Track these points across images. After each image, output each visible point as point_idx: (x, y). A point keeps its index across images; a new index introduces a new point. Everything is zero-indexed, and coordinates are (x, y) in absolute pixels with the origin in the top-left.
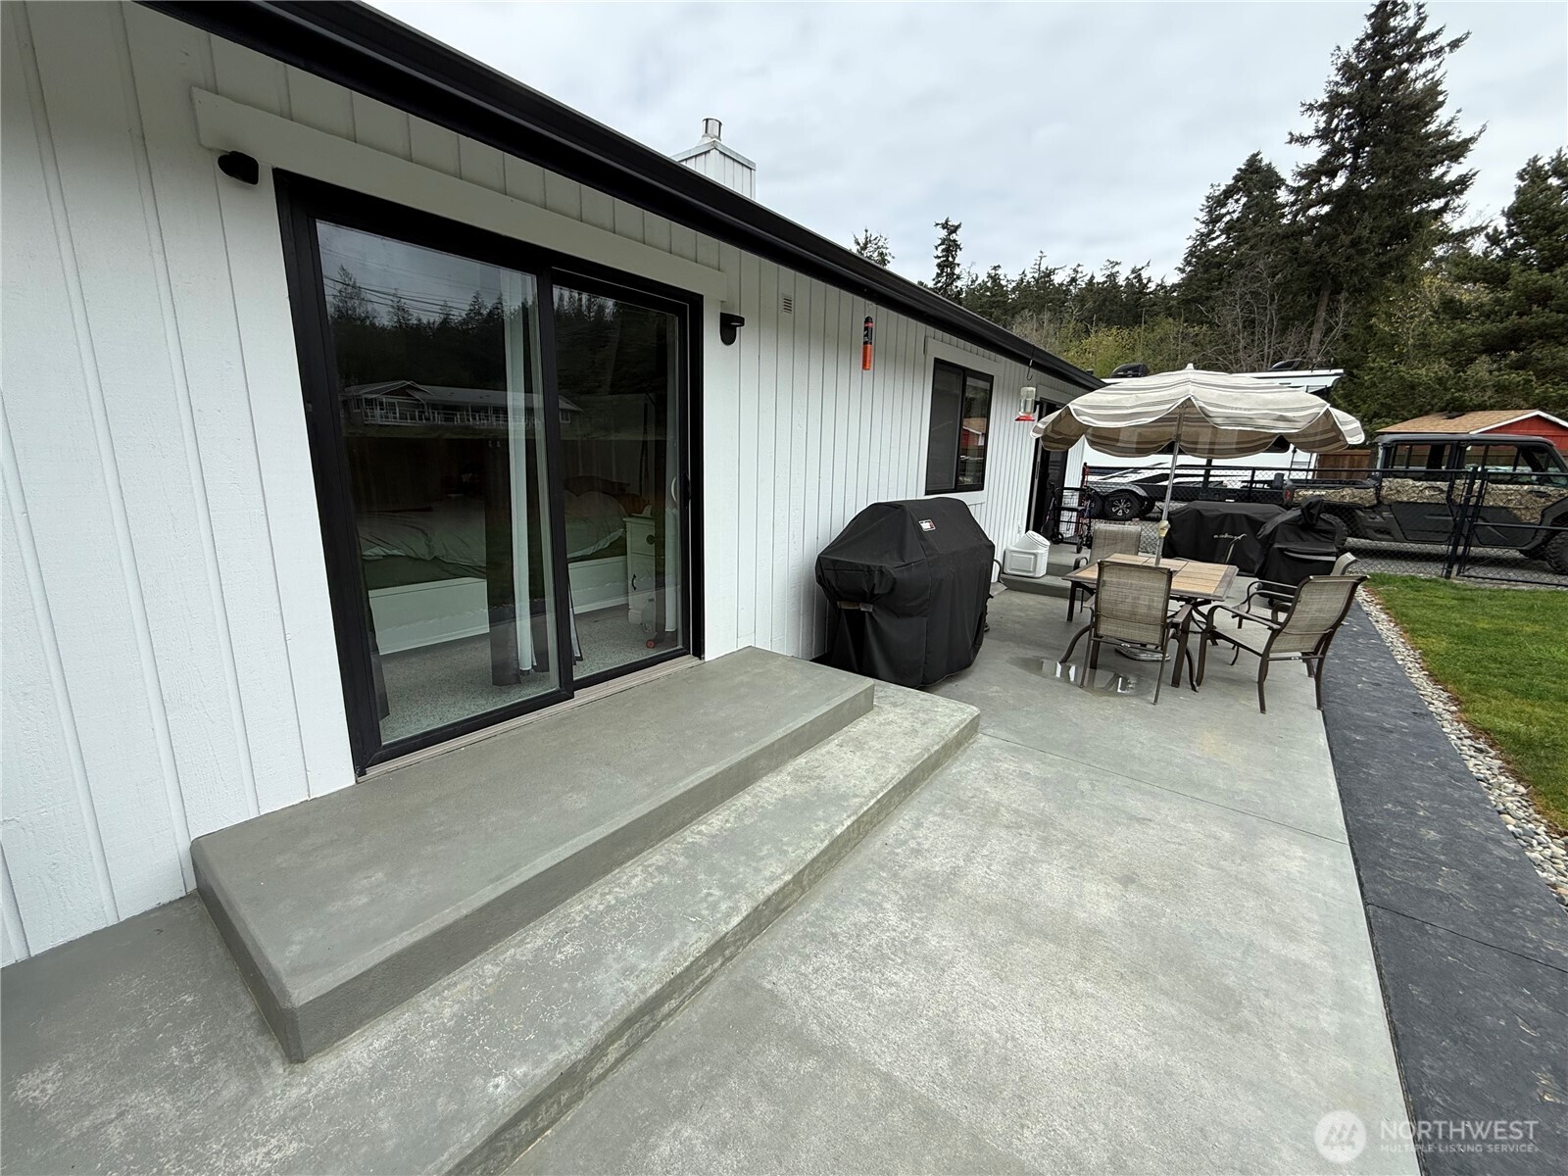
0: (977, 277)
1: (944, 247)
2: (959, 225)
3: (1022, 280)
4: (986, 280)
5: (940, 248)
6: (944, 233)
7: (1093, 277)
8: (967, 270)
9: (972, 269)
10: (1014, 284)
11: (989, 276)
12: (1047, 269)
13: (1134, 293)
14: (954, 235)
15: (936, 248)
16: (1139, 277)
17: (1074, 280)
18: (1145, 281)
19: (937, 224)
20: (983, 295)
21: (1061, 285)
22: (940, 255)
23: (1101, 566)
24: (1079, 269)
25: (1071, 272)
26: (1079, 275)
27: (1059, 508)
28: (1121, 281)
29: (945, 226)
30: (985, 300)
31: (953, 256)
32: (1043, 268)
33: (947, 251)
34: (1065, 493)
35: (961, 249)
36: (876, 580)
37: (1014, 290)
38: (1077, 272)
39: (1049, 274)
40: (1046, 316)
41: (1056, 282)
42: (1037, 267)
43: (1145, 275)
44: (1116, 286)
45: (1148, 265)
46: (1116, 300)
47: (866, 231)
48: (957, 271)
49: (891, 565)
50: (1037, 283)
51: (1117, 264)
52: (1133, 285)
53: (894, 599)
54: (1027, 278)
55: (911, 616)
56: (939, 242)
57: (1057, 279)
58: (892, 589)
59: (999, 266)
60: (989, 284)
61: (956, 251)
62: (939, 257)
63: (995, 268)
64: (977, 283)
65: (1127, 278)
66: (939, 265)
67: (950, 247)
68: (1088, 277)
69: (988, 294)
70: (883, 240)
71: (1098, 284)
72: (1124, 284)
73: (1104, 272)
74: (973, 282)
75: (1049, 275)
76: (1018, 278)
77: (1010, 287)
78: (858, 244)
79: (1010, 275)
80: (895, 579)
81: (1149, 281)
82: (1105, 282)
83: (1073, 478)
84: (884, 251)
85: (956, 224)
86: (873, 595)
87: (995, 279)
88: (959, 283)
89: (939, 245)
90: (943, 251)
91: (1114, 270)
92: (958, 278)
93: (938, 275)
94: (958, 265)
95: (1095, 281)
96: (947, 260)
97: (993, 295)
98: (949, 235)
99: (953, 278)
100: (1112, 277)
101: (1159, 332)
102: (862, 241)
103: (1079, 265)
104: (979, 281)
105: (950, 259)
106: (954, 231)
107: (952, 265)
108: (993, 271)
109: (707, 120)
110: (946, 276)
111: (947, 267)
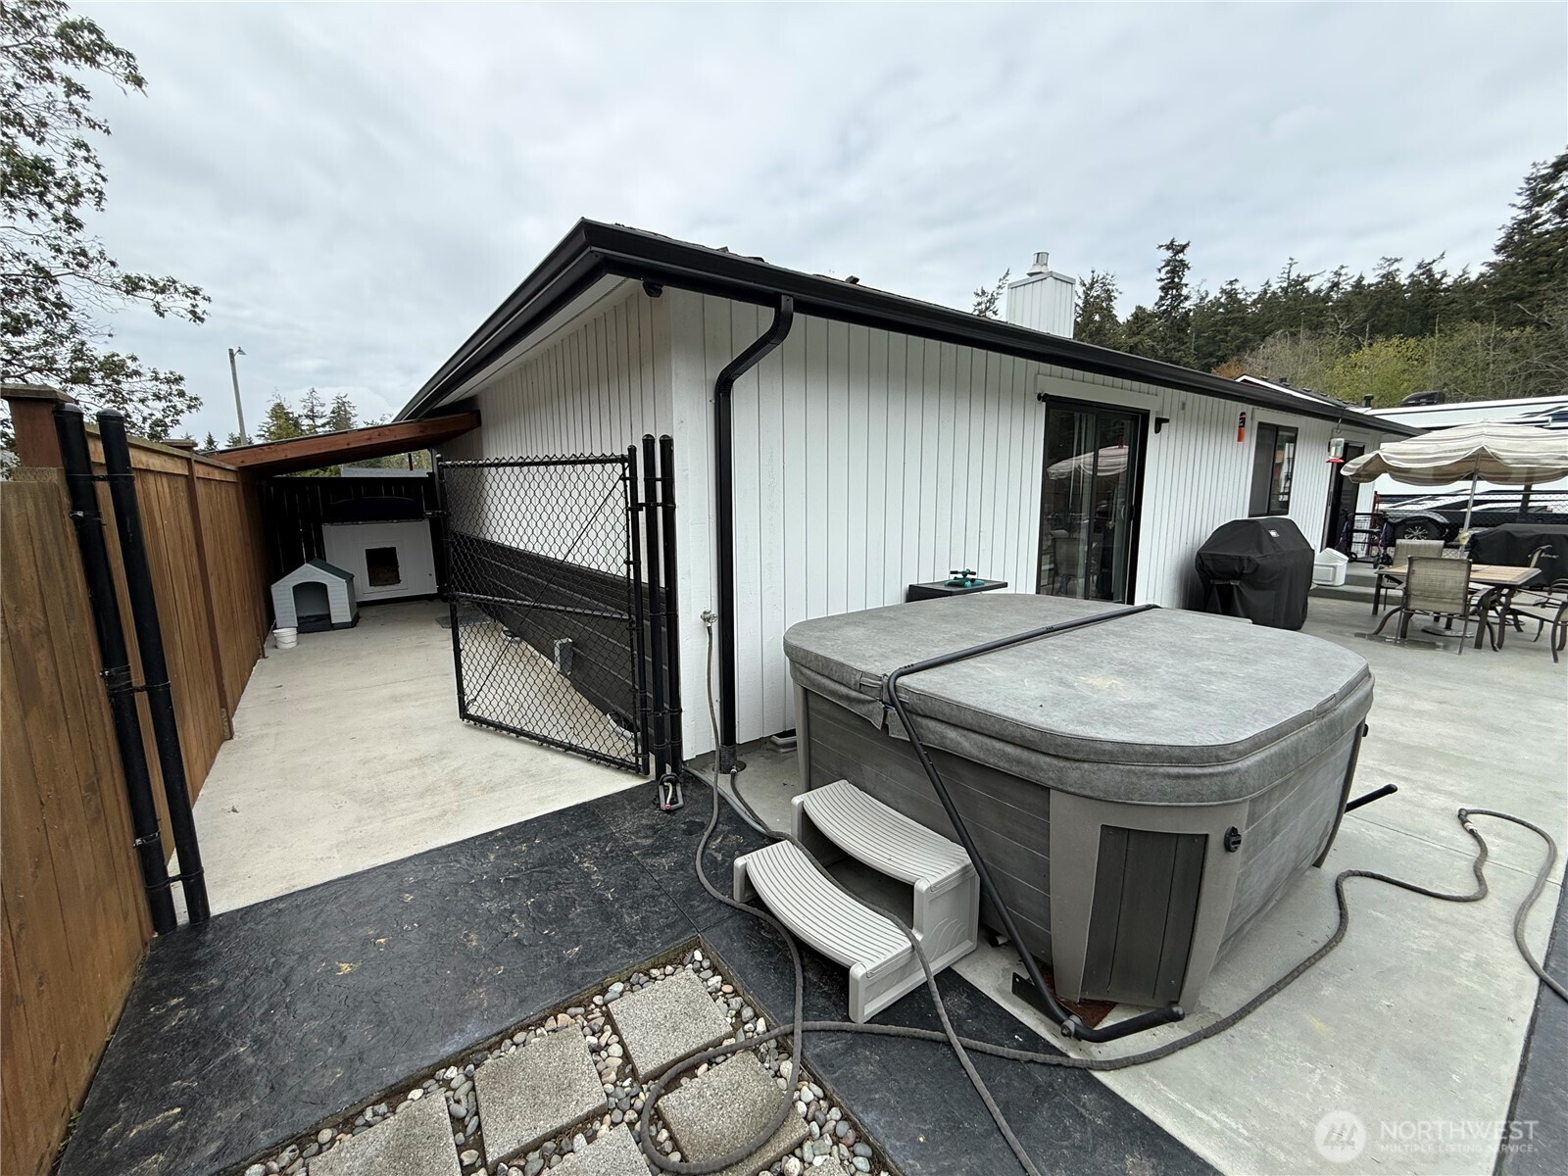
0: (1207, 295)
1: (1169, 268)
2: (1188, 244)
3: (1265, 292)
4: (1220, 295)
5: (1164, 271)
6: (1169, 254)
7: (1361, 278)
8: (1196, 289)
9: (1203, 285)
10: (1255, 297)
11: (1223, 291)
12: (1299, 276)
13: (1423, 292)
14: (1181, 255)
15: (1160, 271)
16: (1429, 273)
17: (1336, 285)
18: (1438, 276)
19: (1161, 246)
20: (1216, 313)
21: (1318, 291)
22: (1164, 277)
23: (1411, 561)
24: (1343, 271)
25: (1331, 275)
26: (1342, 279)
27: (1351, 531)
28: (1403, 279)
29: (1170, 247)
30: (1218, 317)
31: (1179, 277)
32: (1293, 276)
33: (1173, 273)
34: (1357, 517)
35: (1189, 268)
36: (1245, 565)
37: (1254, 303)
38: (1340, 275)
39: (1300, 282)
40: (1303, 333)
41: (1311, 291)
42: (1286, 276)
43: (1437, 269)
44: (1396, 287)
45: (1442, 256)
46: (1396, 302)
47: (1093, 272)
48: (1185, 291)
49: (1255, 556)
50: (1286, 293)
51: (1397, 260)
52: (1420, 282)
53: (1255, 577)
54: (1272, 289)
55: (1263, 589)
56: (1164, 264)
57: (1311, 286)
58: (1256, 570)
59: (1236, 280)
60: (1222, 300)
61: (1183, 271)
62: (1162, 280)
63: (1231, 283)
64: (1207, 300)
65: (1412, 275)
66: (1162, 288)
67: (1176, 269)
68: (1355, 279)
69: (1221, 310)
70: (1109, 277)
71: (1370, 285)
72: (1407, 282)
73: (1379, 272)
74: (1202, 299)
75: (1302, 283)
76: (1259, 290)
77: (1250, 300)
78: (1085, 285)
79: (1250, 287)
80: (1258, 565)
81: (1444, 275)
82: (1381, 283)
83: (1364, 504)
84: (1110, 287)
85: (1184, 243)
86: (1242, 574)
87: (1231, 295)
88: (1187, 304)
89: (1162, 267)
90: (1167, 272)
91: (1392, 268)
92: (1187, 298)
93: (1162, 298)
94: (1186, 285)
95: (1365, 282)
96: (1173, 281)
97: (1228, 312)
98: (1175, 255)
99: (1179, 298)
100: (1389, 276)
101: (1459, 340)
102: (1088, 282)
103: (1342, 267)
104: (1211, 297)
105: (1176, 280)
106: (1182, 251)
107: (1178, 287)
108: (1229, 287)
109: (1038, 254)
110: (1172, 298)
111: (1172, 289)
